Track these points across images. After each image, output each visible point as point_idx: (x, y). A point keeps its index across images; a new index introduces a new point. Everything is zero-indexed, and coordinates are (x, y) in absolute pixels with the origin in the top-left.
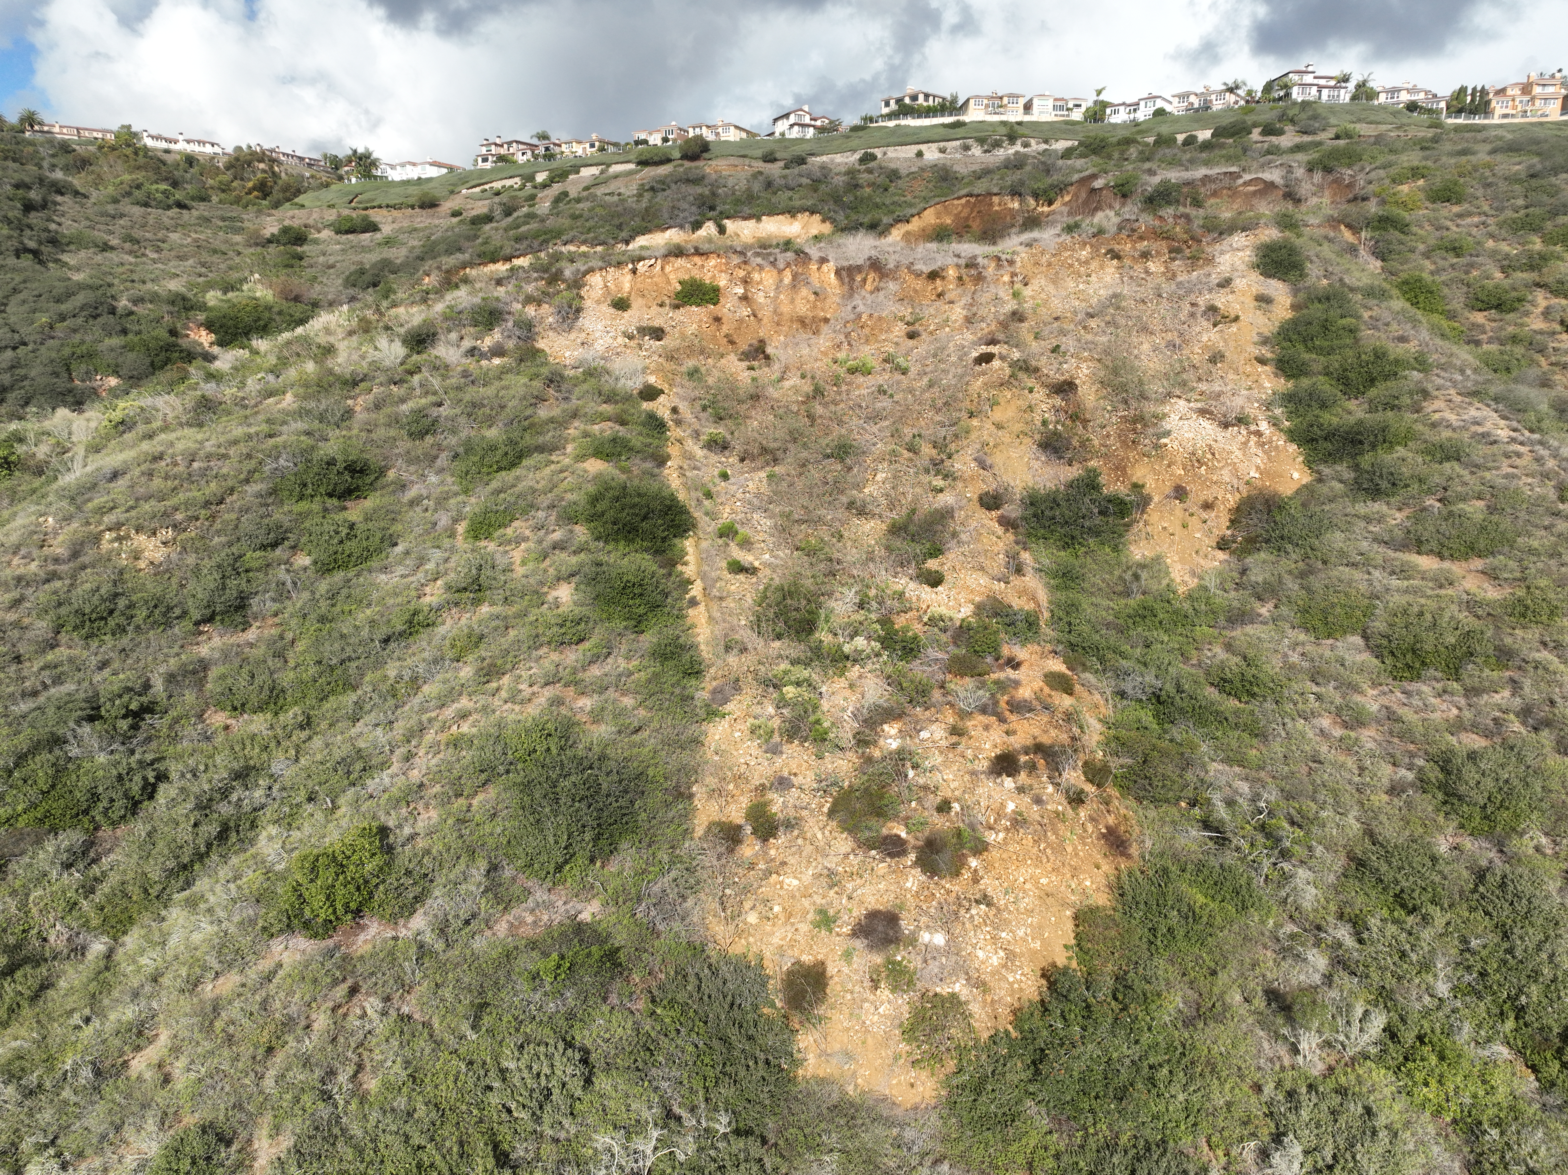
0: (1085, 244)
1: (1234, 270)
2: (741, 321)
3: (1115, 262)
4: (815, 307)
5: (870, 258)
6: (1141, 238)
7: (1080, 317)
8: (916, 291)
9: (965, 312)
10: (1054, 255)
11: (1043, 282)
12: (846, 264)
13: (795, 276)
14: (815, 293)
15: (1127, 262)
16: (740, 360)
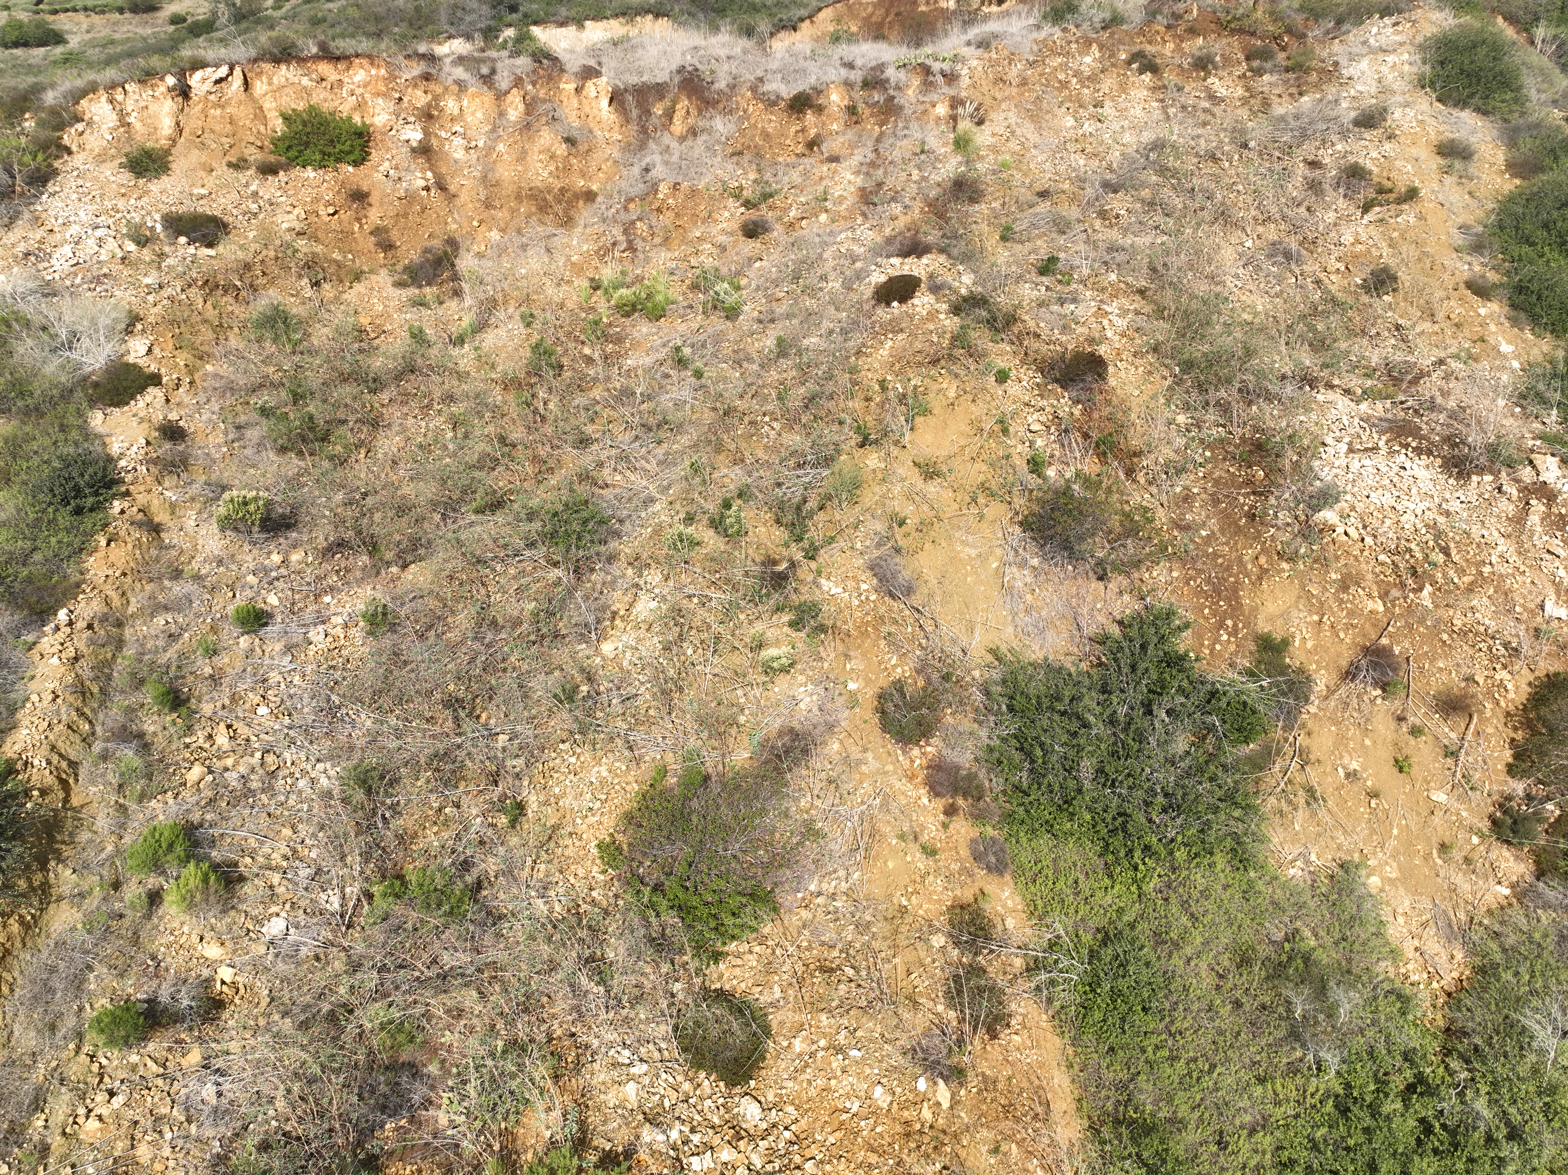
0: (1088, 43)
1: (1384, 90)
2: (409, 198)
3: (1147, 77)
4: (567, 169)
5: (681, 70)
6: (1192, 32)
7: (1089, 192)
8: (766, 136)
9: (859, 181)
10: (1032, 64)
11: (1013, 118)
12: (634, 80)
13: (530, 106)
14: (570, 141)
15: (1170, 77)
16: (399, 284)
